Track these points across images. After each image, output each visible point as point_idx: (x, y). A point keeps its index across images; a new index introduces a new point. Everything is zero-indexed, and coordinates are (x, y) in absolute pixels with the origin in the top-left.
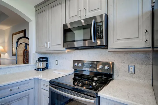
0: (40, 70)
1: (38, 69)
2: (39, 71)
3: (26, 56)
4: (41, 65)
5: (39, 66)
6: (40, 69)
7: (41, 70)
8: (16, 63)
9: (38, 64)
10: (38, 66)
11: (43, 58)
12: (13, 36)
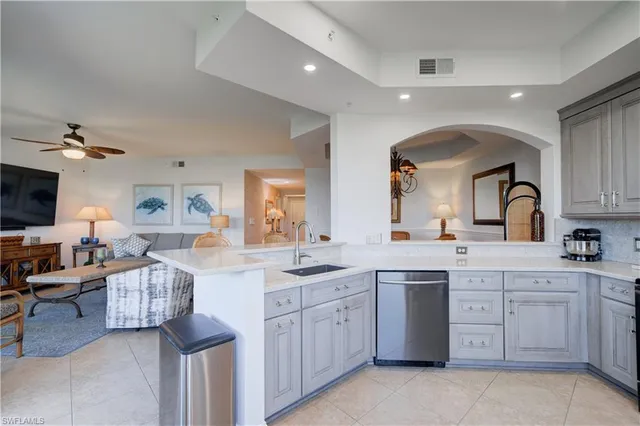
0: (578, 258)
1: (574, 257)
2: (575, 259)
3: (537, 226)
4: (581, 247)
5: (578, 249)
6: (581, 256)
7: (584, 259)
8: (505, 239)
9: (573, 246)
10: (573, 248)
11: (587, 231)
12: (476, 181)
